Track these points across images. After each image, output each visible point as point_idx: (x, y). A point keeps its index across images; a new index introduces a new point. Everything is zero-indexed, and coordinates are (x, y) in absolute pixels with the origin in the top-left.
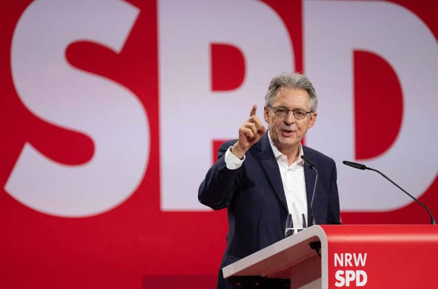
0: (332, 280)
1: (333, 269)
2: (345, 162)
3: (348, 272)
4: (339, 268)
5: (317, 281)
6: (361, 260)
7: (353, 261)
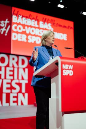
0: (62, 73)
1: (62, 70)
2: (65, 48)
3: (67, 71)
4: (64, 69)
5: (57, 76)
6: (71, 67)
7: (68, 67)
